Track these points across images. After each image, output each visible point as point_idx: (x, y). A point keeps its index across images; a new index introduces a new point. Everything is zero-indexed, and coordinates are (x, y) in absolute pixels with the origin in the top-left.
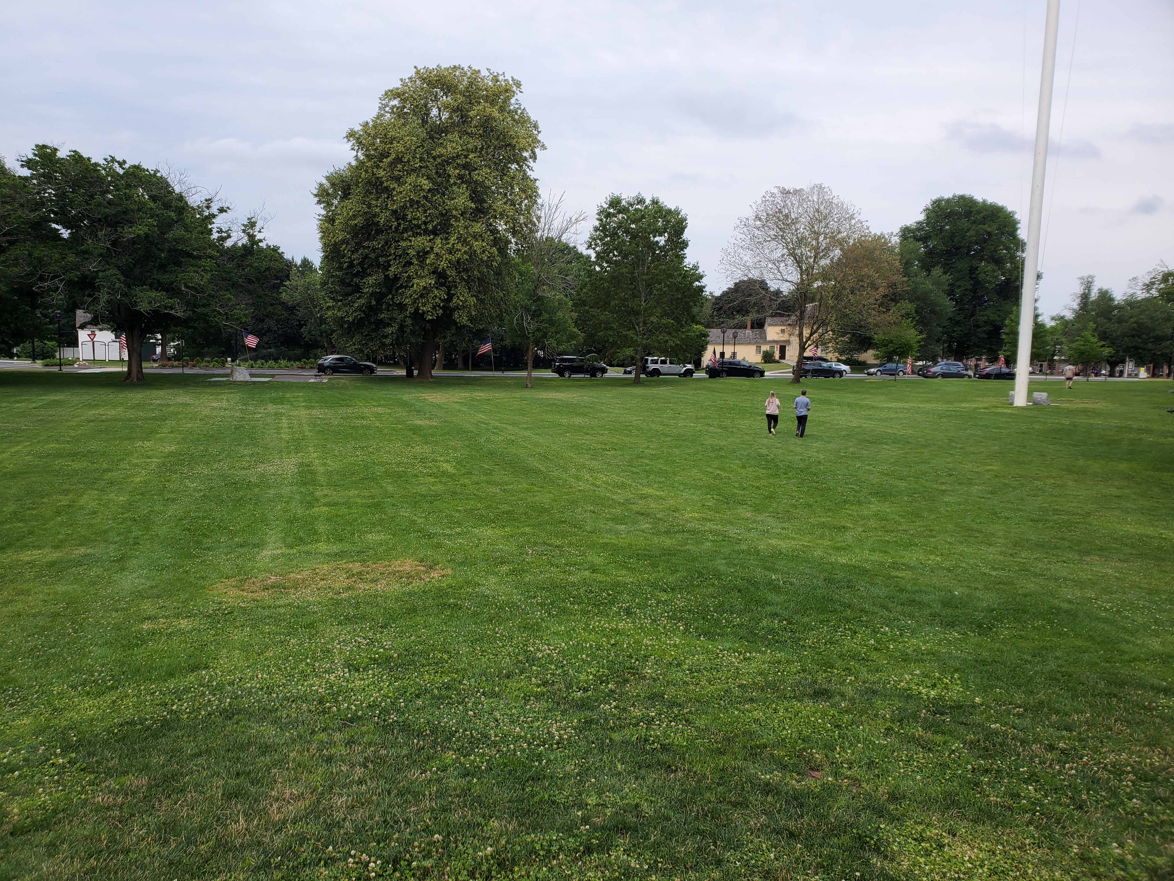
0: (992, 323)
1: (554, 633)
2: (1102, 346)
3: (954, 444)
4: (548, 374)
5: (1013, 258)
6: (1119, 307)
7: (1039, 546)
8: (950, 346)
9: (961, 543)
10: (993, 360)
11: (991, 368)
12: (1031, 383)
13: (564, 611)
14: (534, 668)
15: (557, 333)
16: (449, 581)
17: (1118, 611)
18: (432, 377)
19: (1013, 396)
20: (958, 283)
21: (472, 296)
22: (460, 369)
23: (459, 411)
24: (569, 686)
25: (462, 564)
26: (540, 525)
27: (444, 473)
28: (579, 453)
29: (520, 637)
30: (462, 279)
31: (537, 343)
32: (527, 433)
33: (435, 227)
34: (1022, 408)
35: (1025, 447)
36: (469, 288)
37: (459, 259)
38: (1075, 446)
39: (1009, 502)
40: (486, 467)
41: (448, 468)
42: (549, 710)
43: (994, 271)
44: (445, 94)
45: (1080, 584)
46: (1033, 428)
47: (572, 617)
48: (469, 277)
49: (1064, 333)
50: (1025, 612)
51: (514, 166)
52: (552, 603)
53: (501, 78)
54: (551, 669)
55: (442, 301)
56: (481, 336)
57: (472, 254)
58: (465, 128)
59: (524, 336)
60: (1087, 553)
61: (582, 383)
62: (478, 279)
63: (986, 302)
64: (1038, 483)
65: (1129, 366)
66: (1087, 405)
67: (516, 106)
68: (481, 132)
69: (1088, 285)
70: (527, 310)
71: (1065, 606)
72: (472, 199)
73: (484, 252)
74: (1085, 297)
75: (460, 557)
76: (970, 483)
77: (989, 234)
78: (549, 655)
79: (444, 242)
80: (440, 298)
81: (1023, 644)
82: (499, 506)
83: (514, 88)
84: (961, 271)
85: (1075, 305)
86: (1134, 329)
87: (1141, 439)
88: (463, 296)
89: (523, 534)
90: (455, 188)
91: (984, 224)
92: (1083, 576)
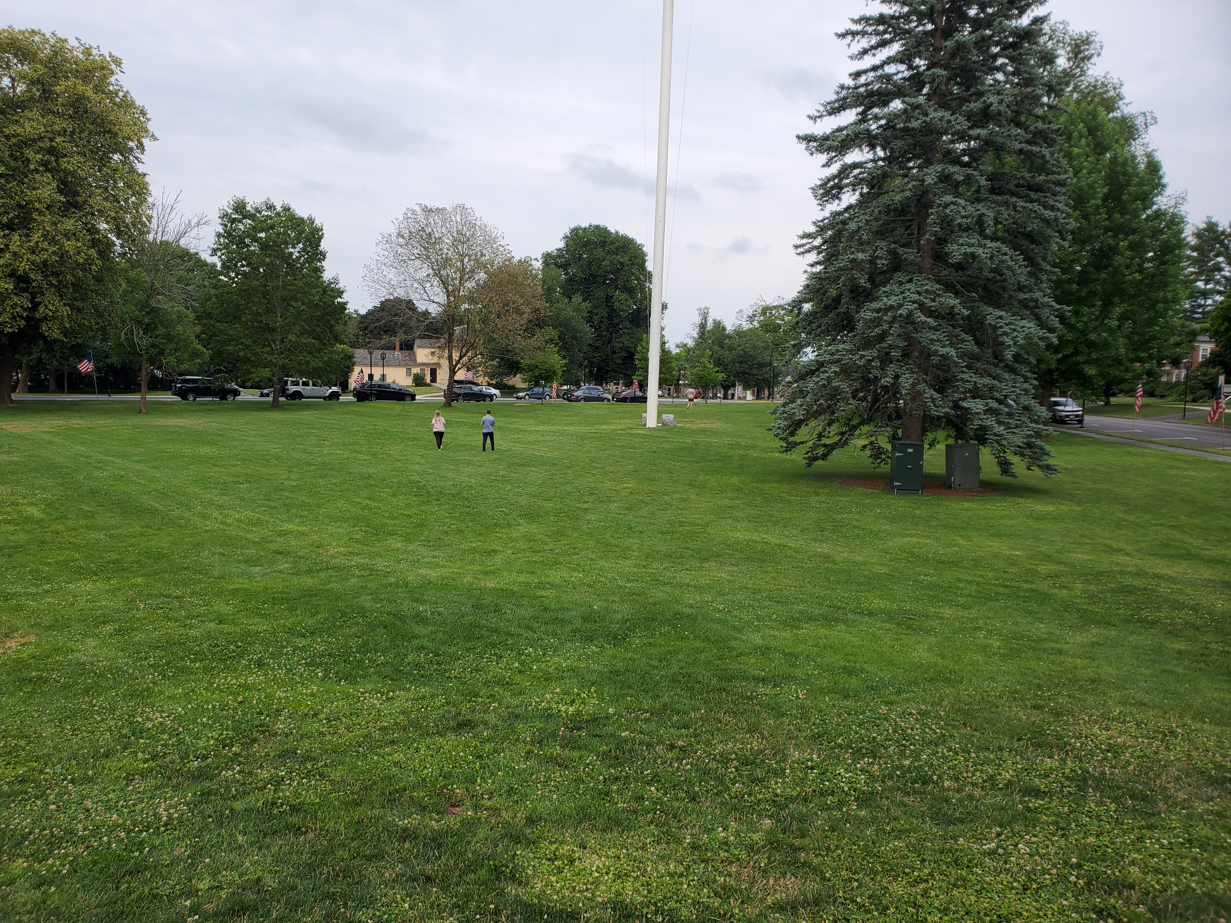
0: (626, 349)
1: (169, 697)
2: (718, 371)
3: (595, 464)
4: (168, 397)
5: (642, 289)
6: (729, 337)
7: (668, 556)
8: (591, 371)
9: (602, 558)
10: (629, 384)
11: (627, 392)
12: (660, 405)
13: (183, 671)
14: (142, 741)
15: (176, 350)
16: (32, 650)
17: (729, 611)
18: (12, 401)
19: (645, 418)
20: (596, 311)
21: (65, 305)
22: (52, 392)
23: (51, 443)
24: (185, 757)
25: (49, 628)
26: (156, 573)
27: (28, 519)
28: (206, 488)
29: (123, 708)
30: (51, 284)
31: (152, 361)
32: (140, 467)
33: (11, 220)
34: (654, 429)
35: (655, 465)
36: (60, 296)
37: (46, 261)
38: (697, 462)
39: (642, 516)
40: (86, 508)
41: (35, 512)
42: (158, 788)
43: (626, 300)
44: (20, 61)
45: (700, 589)
46: (663, 448)
47: (193, 677)
48: (60, 282)
49: (687, 360)
50: (653, 620)
51: (116, 157)
52: (167, 664)
53: (94, 52)
54: (163, 740)
55: (25, 310)
56: (80, 352)
57: (63, 256)
58: (49, 105)
59: (135, 353)
60: (706, 560)
61: (209, 407)
62: (72, 284)
63: (621, 329)
64: (667, 498)
65: (739, 390)
66: (706, 426)
67: (117, 88)
68: (71, 112)
69: (705, 315)
70: (139, 323)
71: (687, 610)
72: (60, 191)
73: (79, 253)
74: (703, 326)
75: (47, 620)
76: (609, 500)
77: (622, 264)
78: (161, 724)
79: (24, 239)
80: (22, 307)
81: (652, 651)
82: (104, 555)
83: (113, 67)
84: (598, 299)
85: (695, 334)
86: (741, 356)
87: (747, 455)
88: (53, 305)
89: (134, 586)
90: (37, 176)
91: (617, 255)
92: (702, 581)
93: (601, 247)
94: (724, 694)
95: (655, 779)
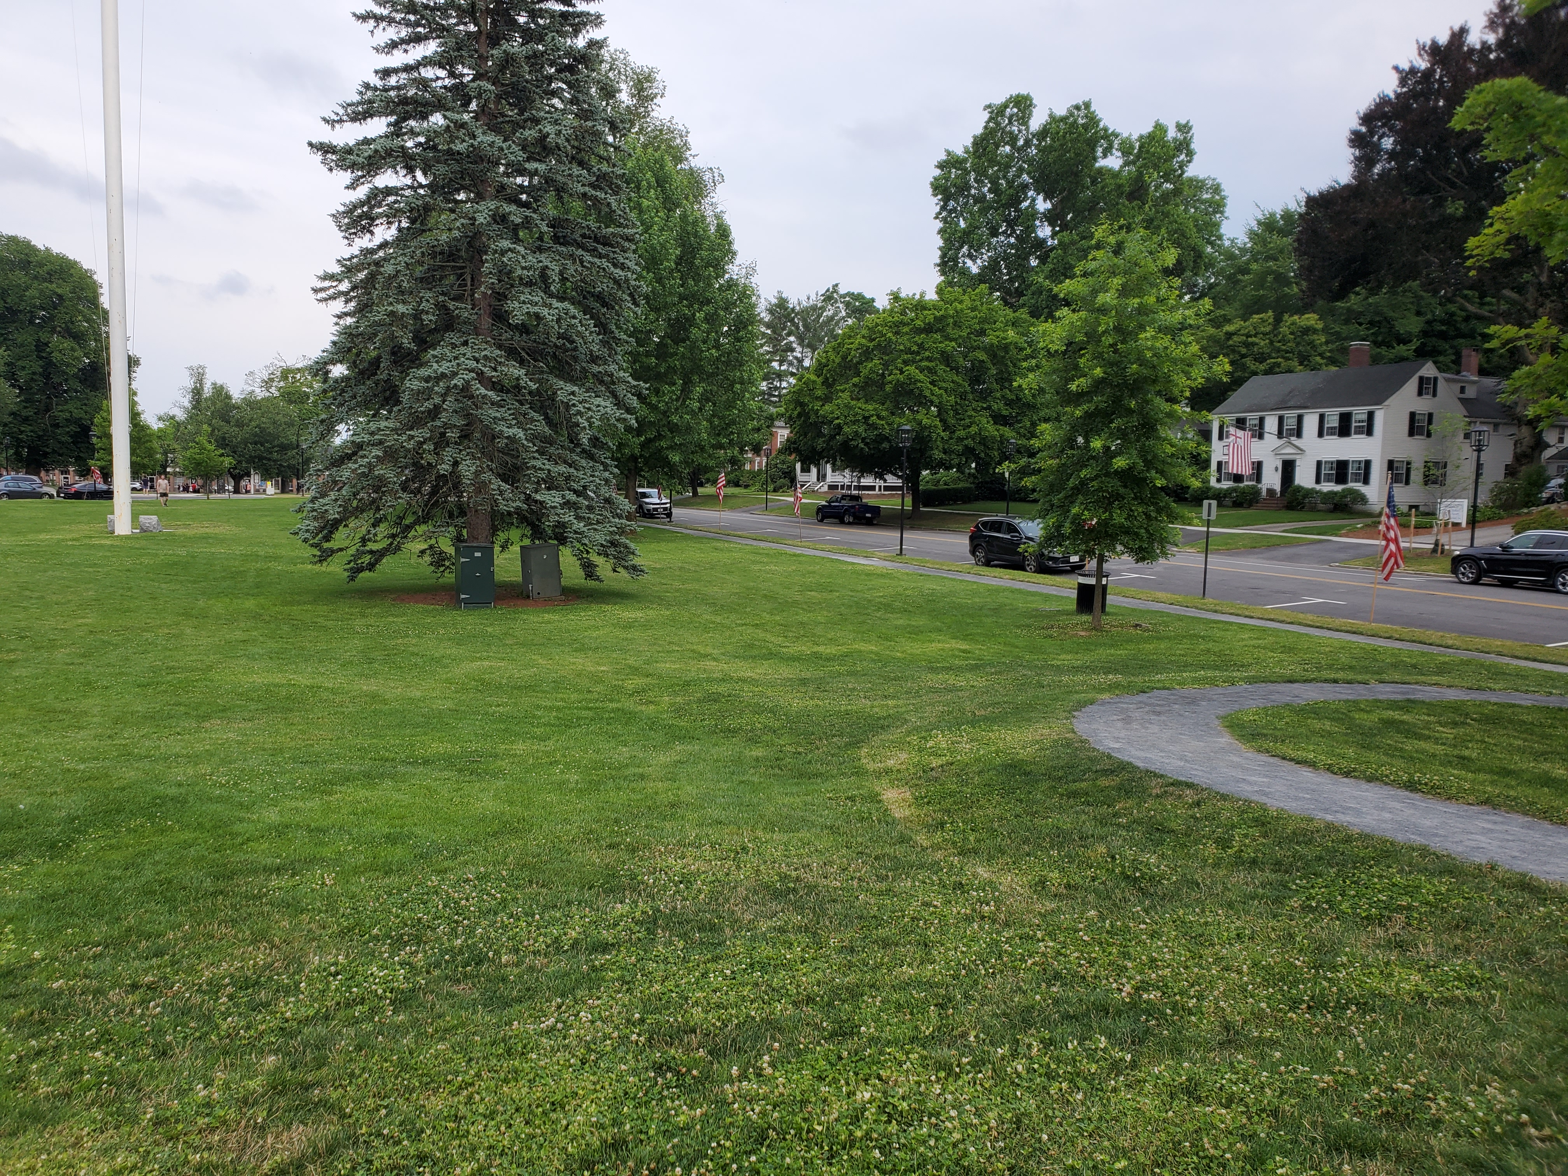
0: (78, 422)
2: (222, 455)
3: (28, 593)
5: (95, 333)
6: (236, 407)
7: (149, 717)
8: (17, 453)
9: (38, 732)
10: (85, 472)
11: (81, 484)
12: (134, 502)
19: (112, 521)
20: (19, 363)
34: (127, 537)
35: (130, 589)
38: (195, 582)
39: (109, 665)
43: (73, 349)
45: (194, 759)
46: (141, 564)
49: (176, 439)
50: (118, 812)
60: (207, 717)
63: (65, 391)
64: (147, 635)
65: (255, 480)
66: (207, 530)
69: (200, 378)
71: (173, 791)
74: (197, 392)
76: (53, 645)
77: (60, 297)
81: (115, 856)
84: (22, 345)
85: (186, 402)
86: (256, 435)
87: (269, 568)
91: (51, 282)
92: (199, 747)
93: (22, 269)
94: (220, 897)
95: (105, 1037)
